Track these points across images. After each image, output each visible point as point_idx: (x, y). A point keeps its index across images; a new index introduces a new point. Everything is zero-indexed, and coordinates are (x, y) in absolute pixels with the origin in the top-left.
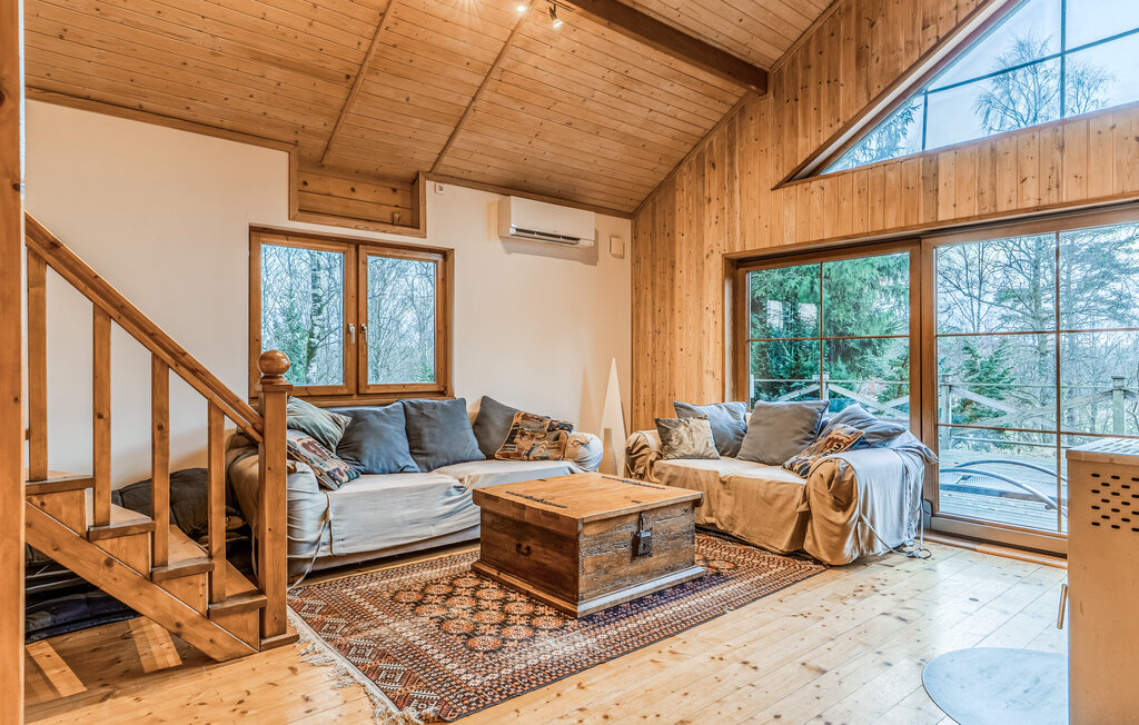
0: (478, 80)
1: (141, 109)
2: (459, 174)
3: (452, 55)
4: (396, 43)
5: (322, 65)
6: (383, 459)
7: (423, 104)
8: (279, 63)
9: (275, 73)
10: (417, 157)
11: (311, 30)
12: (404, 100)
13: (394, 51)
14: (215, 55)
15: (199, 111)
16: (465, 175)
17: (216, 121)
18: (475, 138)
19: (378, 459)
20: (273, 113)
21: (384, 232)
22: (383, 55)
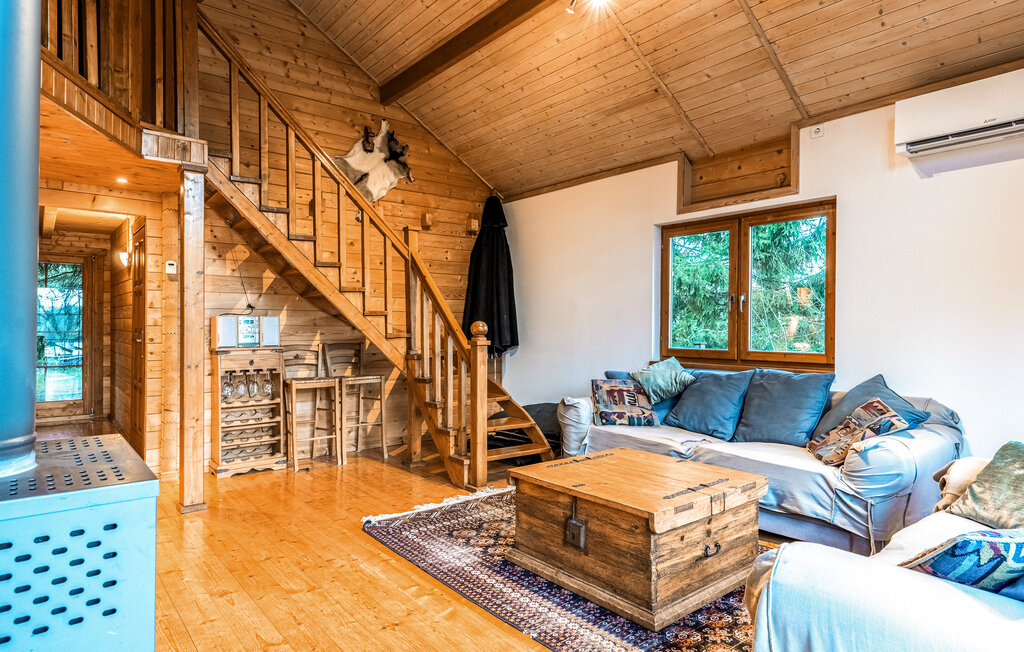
0: (741, 20)
1: (602, 171)
2: (837, 104)
3: (694, 22)
4: (653, 47)
5: (636, 94)
6: (696, 418)
7: (724, 70)
8: (619, 109)
9: (624, 116)
10: (775, 113)
11: (609, 81)
12: (706, 79)
13: (659, 54)
14: (593, 125)
15: (623, 158)
16: (845, 102)
17: (632, 160)
18: (806, 64)
19: (691, 417)
20: (650, 139)
21: (752, 200)
22: (656, 61)
